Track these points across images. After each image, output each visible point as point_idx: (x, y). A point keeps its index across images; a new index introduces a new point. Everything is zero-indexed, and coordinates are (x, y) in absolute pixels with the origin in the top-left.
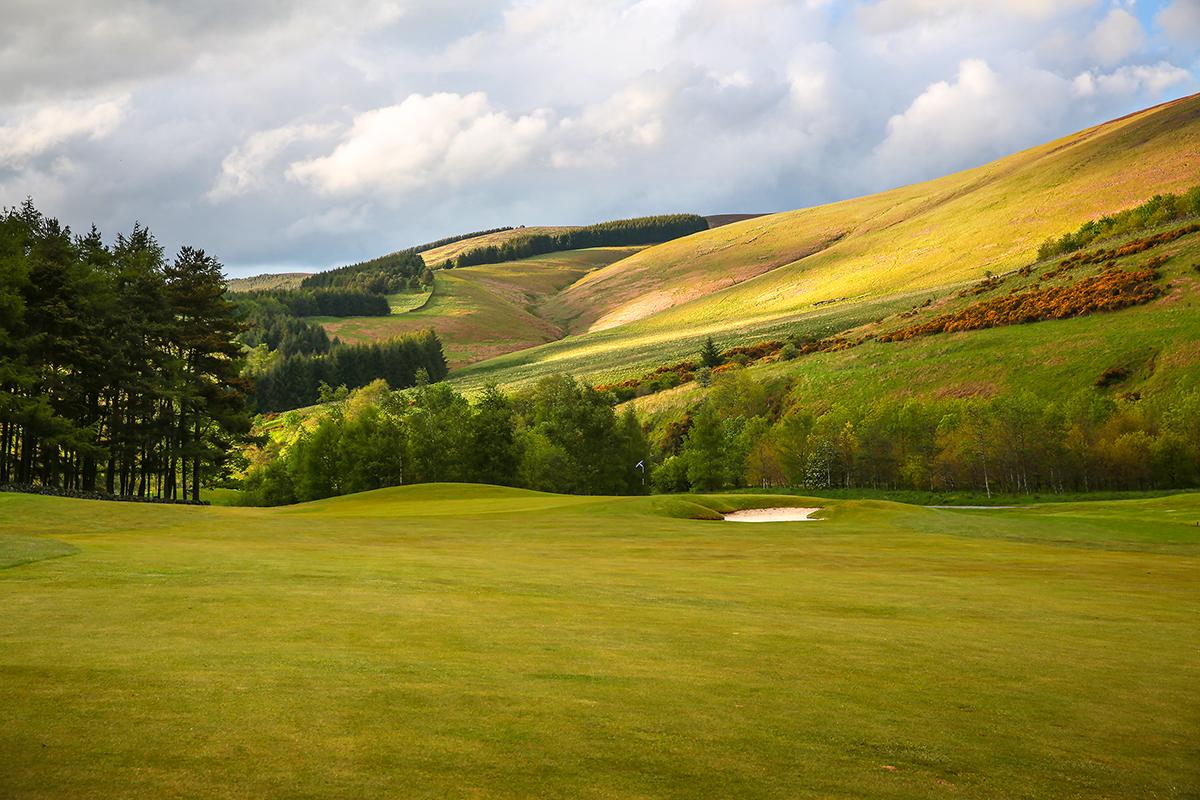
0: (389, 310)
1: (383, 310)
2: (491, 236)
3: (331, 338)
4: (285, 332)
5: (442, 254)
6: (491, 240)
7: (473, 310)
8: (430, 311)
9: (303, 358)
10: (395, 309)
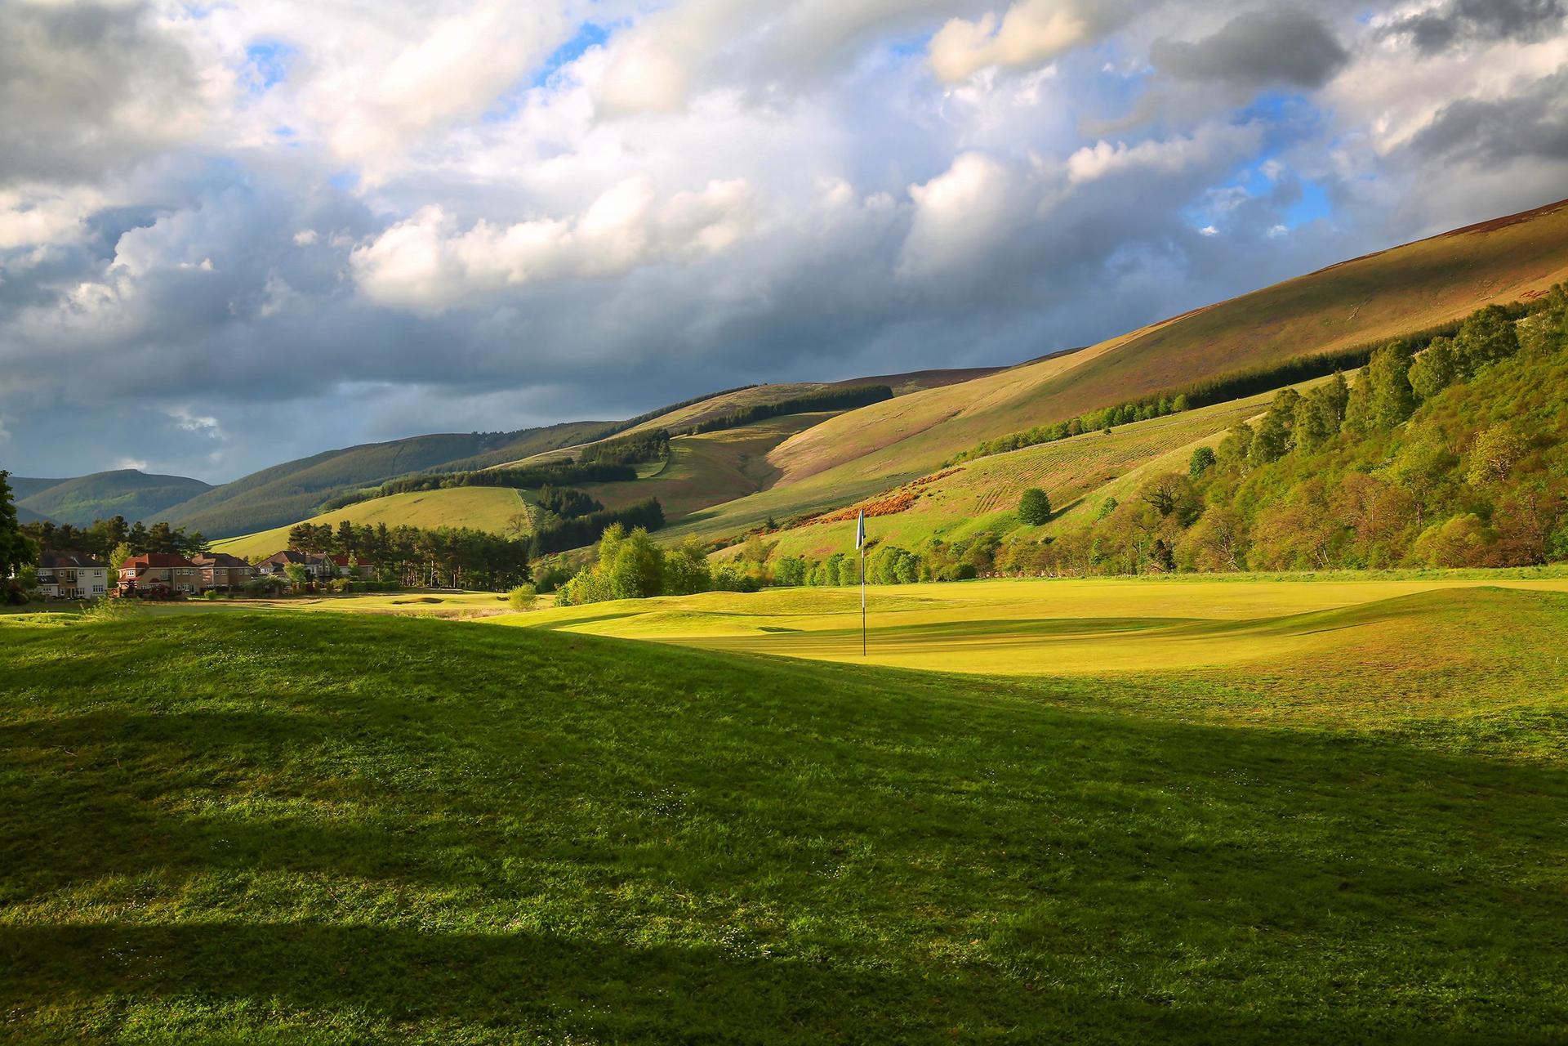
0: (636, 476)
1: (631, 476)
2: (738, 393)
3: (594, 500)
4: (564, 499)
5: (699, 410)
6: (739, 397)
7: (694, 475)
8: (664, 476)
9: (572, 521)
10: (641, 475)
